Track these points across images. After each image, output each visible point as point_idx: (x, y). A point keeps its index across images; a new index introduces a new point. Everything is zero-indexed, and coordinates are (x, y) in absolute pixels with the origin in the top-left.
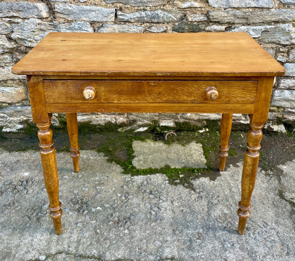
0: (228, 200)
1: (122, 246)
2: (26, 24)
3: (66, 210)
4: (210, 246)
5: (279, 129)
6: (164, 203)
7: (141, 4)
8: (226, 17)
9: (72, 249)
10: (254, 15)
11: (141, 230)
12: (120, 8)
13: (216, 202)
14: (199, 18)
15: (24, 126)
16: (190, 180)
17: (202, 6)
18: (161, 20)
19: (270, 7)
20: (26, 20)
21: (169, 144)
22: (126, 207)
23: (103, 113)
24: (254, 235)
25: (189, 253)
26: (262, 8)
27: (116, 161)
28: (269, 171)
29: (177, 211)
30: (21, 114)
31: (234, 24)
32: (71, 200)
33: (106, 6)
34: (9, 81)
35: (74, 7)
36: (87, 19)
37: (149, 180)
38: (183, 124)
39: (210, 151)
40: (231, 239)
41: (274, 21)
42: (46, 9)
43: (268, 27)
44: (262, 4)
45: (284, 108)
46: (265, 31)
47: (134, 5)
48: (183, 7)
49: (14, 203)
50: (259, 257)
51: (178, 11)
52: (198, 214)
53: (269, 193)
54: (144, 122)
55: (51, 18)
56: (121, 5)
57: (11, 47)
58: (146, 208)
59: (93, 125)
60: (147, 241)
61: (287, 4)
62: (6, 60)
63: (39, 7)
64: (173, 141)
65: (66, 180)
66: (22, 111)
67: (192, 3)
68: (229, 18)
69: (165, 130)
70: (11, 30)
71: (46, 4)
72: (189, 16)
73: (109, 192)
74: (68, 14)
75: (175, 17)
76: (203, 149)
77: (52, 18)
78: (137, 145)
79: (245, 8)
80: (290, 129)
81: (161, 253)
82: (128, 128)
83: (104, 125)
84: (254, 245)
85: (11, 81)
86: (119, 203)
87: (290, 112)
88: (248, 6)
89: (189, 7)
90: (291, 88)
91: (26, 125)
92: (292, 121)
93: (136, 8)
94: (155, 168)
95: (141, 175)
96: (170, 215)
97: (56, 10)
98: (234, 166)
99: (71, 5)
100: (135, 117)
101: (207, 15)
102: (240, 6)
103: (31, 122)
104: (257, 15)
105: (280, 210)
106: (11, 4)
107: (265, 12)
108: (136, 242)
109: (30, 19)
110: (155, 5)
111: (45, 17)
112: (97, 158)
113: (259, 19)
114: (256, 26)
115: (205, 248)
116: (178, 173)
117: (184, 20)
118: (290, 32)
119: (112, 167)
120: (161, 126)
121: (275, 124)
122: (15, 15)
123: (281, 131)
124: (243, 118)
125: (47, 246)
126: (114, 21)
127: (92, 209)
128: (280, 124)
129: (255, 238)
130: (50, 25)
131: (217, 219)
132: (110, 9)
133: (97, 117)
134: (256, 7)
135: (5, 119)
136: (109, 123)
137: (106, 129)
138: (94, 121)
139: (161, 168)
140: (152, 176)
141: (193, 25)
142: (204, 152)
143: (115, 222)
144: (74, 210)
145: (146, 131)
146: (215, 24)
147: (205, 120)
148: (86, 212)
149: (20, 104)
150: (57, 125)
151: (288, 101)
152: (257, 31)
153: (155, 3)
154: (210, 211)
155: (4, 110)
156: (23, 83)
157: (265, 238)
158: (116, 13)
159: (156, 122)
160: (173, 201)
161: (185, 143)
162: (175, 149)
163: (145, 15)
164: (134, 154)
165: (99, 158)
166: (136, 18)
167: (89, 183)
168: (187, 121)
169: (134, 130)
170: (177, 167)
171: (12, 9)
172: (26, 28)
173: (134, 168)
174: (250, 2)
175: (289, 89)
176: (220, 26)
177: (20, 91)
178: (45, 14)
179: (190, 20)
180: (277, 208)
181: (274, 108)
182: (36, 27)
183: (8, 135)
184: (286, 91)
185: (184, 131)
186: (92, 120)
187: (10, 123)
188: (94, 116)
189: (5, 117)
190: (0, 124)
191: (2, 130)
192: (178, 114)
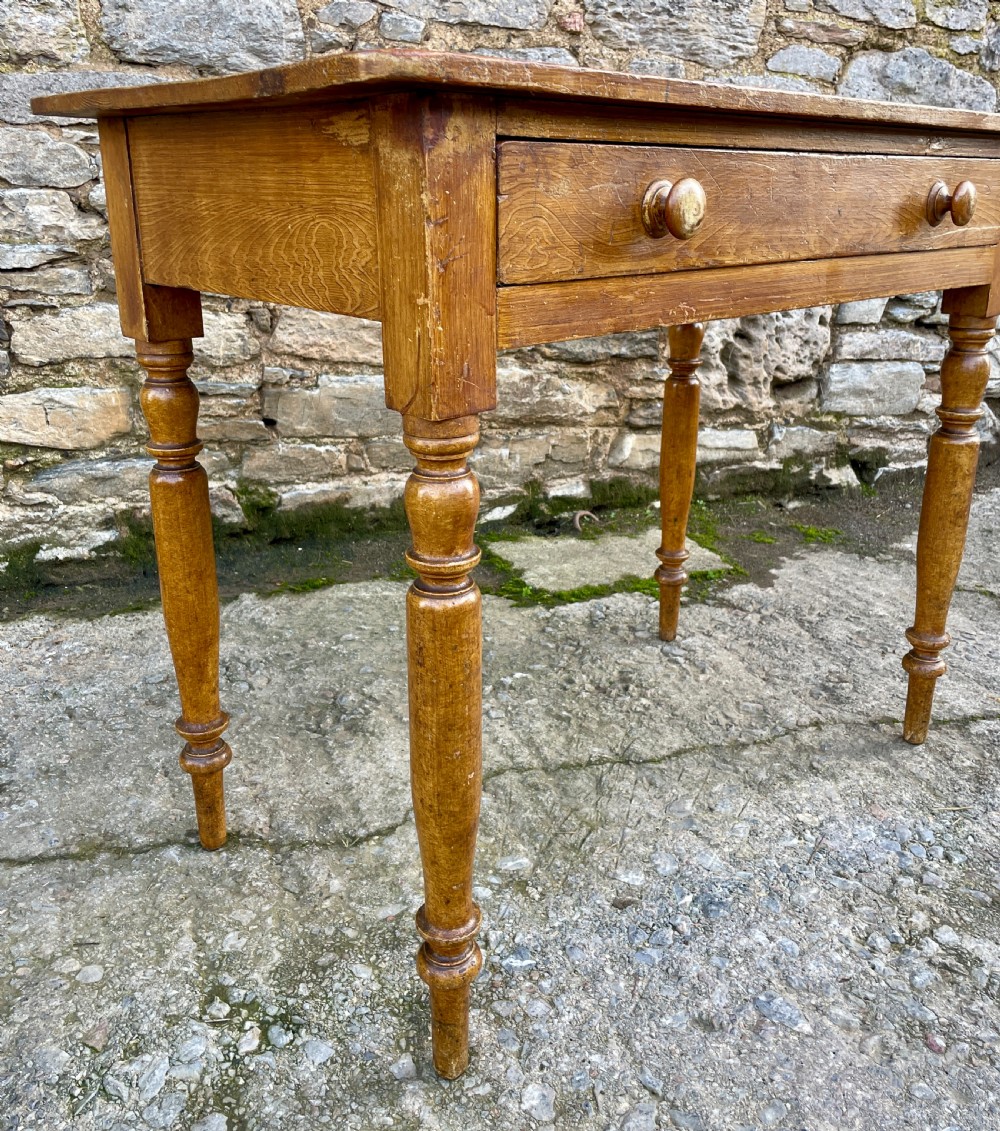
5: (843, 478)
15: (119, 533)
21: (594, 539)
23: (384, 468)
30: (108, 489)
34: (71, 364)
38: (611, 485)
45: (851, 416)
54: (503, 488)
57: (85, 234)
59: (354, 511)
62: (64, 283)
66: (113, 478)
69: (562, 511)
70: (90, 171)
78: (506, 550)
80: (866, 477)
83: (388, 506)
85: (77, 367)
87: (865, 427)
90: (867, 357)
91: (126, 528)
103: (145, 516)
120: (552, 497)
121: (832, 467)
123: (847, 482)
124: (760, 453)
128: (844, 465)
133: (366, 483)
135: (50, 511)
137: (394, 519)
138: (357, 494)
145: (512, 516)
149: (103, 454)
150: (236, 520)
151: (860, 395)
155: (48, 479)
156: (122, 371)
159: (534, 485)
164: (516, 566)
168: (622, 474)
169: (478, 516)
175: (862, 359)
177: (109, 400)
181: (828, 419)
183: (58, 575)
184: (856, 367)
185: (613, 507)
186: (351, 492)
187: (67, 528)
188: (356, 481)
189: (50, 505)
190: (30, 535)
191: (38, 556)
192: (598, 455)
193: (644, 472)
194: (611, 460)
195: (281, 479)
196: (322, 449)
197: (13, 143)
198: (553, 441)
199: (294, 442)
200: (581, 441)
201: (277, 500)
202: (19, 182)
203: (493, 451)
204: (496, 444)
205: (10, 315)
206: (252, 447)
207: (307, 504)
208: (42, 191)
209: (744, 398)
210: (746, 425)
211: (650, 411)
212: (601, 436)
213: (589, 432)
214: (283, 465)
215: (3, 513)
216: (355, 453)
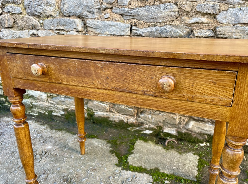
7: (152, 20)
8: (234, 33)
12: (134, 24)
14: (205, 33)
15: (65, 113)
17: (209, 21)
18: (169, 35)
20: (68, 32)
21: (168, 149)
23: (119, 113)
27: (116, 154)
30: (64, 104)
32: (64, 177)
33: (124, 22)
35: (100, 22)
36: (109, 32)
37: (135, 177)
38: (185, 134)
39: (206, 166)
47: (146, 21)
48: (190, 23)
51: (185, 27)
54: (150, 125)
55: (85, 32)
56: (136, 21)
59: (110, 121)
63: (76, 22)
64: (172, 148)
66: (64, 102)
67: (199, 18)
68: (237, 34)
69: (168, 137)
71: (82, 20)
72: (196, 31)
73: (96, 178)
74: (96, 29)
75: (182, 32)
76: (199, 161)
78: (139, 144)
82: (136, 129)
83: (118, 122)
89: (196, 22)
91: (66, 112)
93: (148, 24)
94: (145, 168)
95: (130, 170)
97: (88, 25)
99: (98, 20)
100: (142, 120)
101: (214, 31)
103: (70, 111)
106: (59, 20)
109: (70, 32)
110: (164, 21)
111: (80, 30)
116: (165, 179)
117: (191, 36)
119: (111, 158)
120: (165, 132)
122: (61, 28)
126: (129, 35)
132: (126, 24)
133: (113, 115)
136: (122, 121)
137: (119, 125)
139: (151, 169)
140: (140, 175)
142: (198, 164)
145: (151, 134)
147: (207, 134)
150: (86, 116)
153: (165, 18)
155: (54, 99)
158: (131, 28)
159: (160, 128)
161: (182, 152)
162: (171, 155)
163: (155, 30)
164: (133, 151)
165: (105, 148)
166: (147, 32)
167: (85, 166)
168: (189, 132)
169: (142, 131)
170: (166, 172)
171: (60, 24)
173: (128, 163)
178: (80, 28)
179: (196, 35)
185: (185, 141)
186: (110, 116)
187: (57, 109)
188: (111, 114)
189: (54, 104)
190: (51, 109)
191: (52, 113)
192: (181, 124)
193: (198, 133)
194: (185, 127)
195: (95, 109)
196: (103, 105)
197: (46, 34)
198: (165, 117)
199: (98, 102)
200: (174, 119)
201: (94, 114)
203: (146, 115)
204: (148, 113)
206: (89, 101)
207: (100, 116)
212: (182, 119)
213: (178, 117)
214: (95, 107)
215: (47, 104)
216: (112, 107)
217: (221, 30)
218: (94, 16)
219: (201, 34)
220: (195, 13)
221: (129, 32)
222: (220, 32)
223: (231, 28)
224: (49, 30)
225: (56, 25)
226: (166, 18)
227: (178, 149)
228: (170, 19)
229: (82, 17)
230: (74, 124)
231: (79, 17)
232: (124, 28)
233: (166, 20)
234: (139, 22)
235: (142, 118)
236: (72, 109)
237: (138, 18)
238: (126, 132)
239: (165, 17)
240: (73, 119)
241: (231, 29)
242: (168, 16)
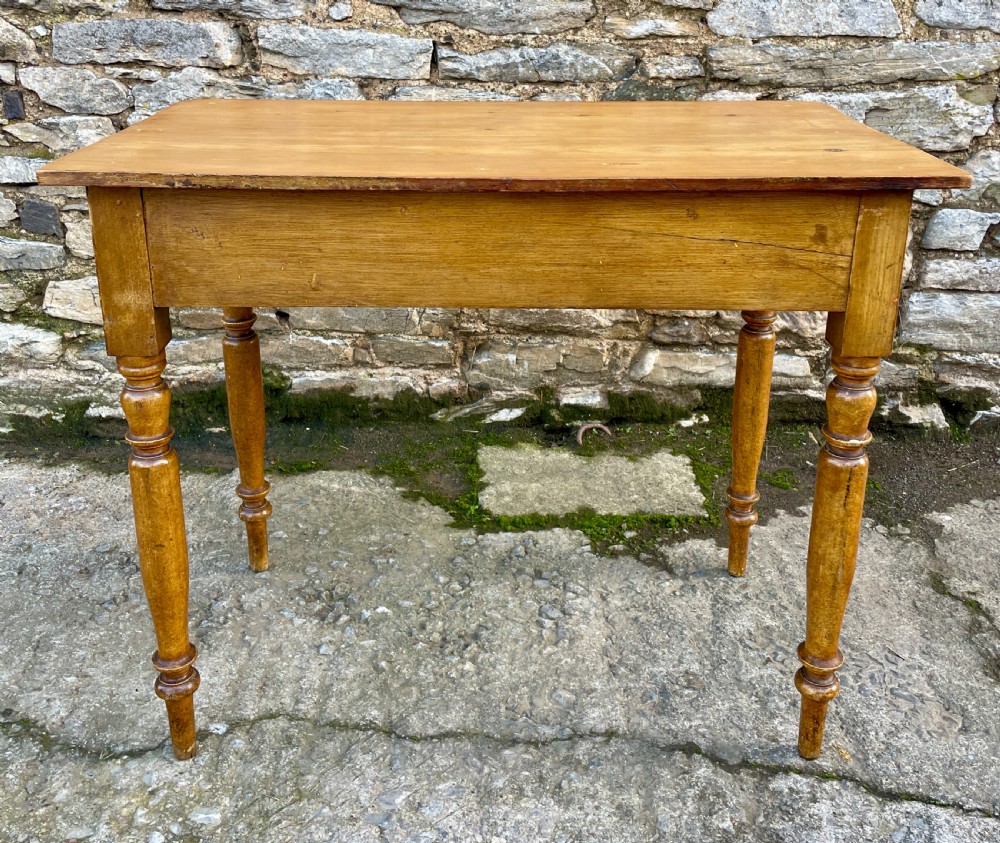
0: (775, 596)
1: (457, 701)
2: (171, 85)
3: (286, 613)
4: (723, 705)
5: (926, 417)
6: (578, 601)
7: (507, 27)
8: (758, 64)
9: (308, 707)
10: (842, 58)
11: (511, 664)
12: (446, 39)
13: (738, 598)
14: (678, 68)
16: (657, 546)
17: (687, 31)
18: (567, 74)
19: (890, 35)
20: (173, 73)
21: (590, 456)
22: (464, 607)
23: (390, 363)
24: (857, 682)
25: (659, 722)
26: (867, 38)
27: (429, 498)
28: (899, 526)
29: (621, 620)
31: (781, 86)
32: (299, 591)
33: (406, 32)
35: (313, 35)
36: (351, 69)
37: (531, 543)
38: (631, 399)
39: (717, 476)
40: (787, 689)
41: (901, 79)
42: (230, 41)
43: (886, 95)
44: (865, 25)
45: (939, 351)
46: (877, 109)
47: (487, 30)
48: (633, 35)
49: (126, 597)
50: (877, 734)
51: (617, 47)
52: (684, 629)
53: (900, 581)
54: (511, 391)
55: (247, 68)
56: (450, 28)
58: (525, 610)
59: (359, 400)
60: (533, 690)
61: (939, 27)
63: (211, 34)
64: (602, 448)
65: (279, 543)
67: (660, 21)
68: (768, 68)
69: (575, 420)
70: (128, 101)
71: (233, 25)
72: (649, 61)
73: (411, 571)
74: (296, 57)
75: (609, 66)
76: (694, 469)
77: (250, 68)
78: (490, 457)
79: (814, 37)
80: (960, 419)
81: (575, 721)
82: (463, 412)
83: (391, 399)
84: (859, 705)
86: (442, 598)
87: (958, 364)
88: (824, 31)
89: (651, 35)
90: (960, 288)
92: (965, 392)
93: (494, 38)
94: (548, 515)
95: (506, 531)
96: (600, 629)
97: (261, 42)
98: (790, 513)
99: (305, 27)
100: (483, 376)
101: (703, 58)
102: (801, 32)
104: (852, 58)
105: (937, 621)
106: (133, 26)
107: (876, 49)
108: (497, 691)
109: (184, 71)
110: (549, 29)
111: (228, 64)
112: (371, 489)
113: (857, 71)
114: (848, 92)
115: (708, 710)
116: (620, 527)
117: (636, 76)
118: (952, 112)
119: (419, 511)
120: (565, 405)
121: (913, 403)
122: (142, 56)
123: (932, 423)
124: (814, 382)
125: (230, 698)
126: (428, 77)
127: (364, 611)
128: (929, 402)
129: (861, 689)
130: (242, 88)
131: (741, 641)
132: (418, 41)
133: (371, 375)
134: (847, 36)
135: (97, 376)
136: (408, 393)
137: (398, 411)
138: (361, 385)
139: (567, 514)
140: (542, 536)
141: (661, 89)
142: (697, 477)
143: (432, 644)
144: (308, 614)
145: (518, 419)
146: (726, 87)
147: (698, 387)
148: (344, 618)
151: (951, 329)
152: (852, 108)
153: (550, 21)
154: (721, 620)
155: (96, 350)
157: (892, 690)
158: (435, 52)
159: (547, 392)
160: (608, 594)
161: (637, 455)
162: (606, 467)
163: (520, 59)
164: (484, 479)
165: (378, 490)
166: (494, 66)
167: (350, 549)
168: (644, 389)
169: (483, 416)
170: (615, 513)
171: (134, 41)
172: (173, 95)
173: (487, 513)
174: (830, 20)
175: (953, 289)
176: (741, 94)
178: (227, 56)
179: (653, 73)
180: (926, 616)
181: (908, 351)
182: (201, 94)
183: (102, 429)
184: (944, 297)
185: (635, 421)
186: (356, 382)
187: (111, 392)
188: (362, 373)
189: (97, 372)
190: (82, 395)
191: (87, 412)
192: (617, 367)
193: (670, 388)
194: (633, 374)
195: (293, 365)
196: (328, 342)
197: (67, 80)
198: (564, 351)
199: (304, 334)
200: (595, 353)
201: (289, 383)
202: (72, 111)
203: (499, 356)
204: (503, 349)
205: (65, 217)
206: (267, 336)
207: (315, 389)
208: (89, 118)
209: (795, 322)
210: (797, 351)
211: (677, 328)
212: (620, 349)
213: (606, 344)
214: (294, 354)
215: (61, 375)
216: (362, 347)
217: (722, 57)
218: (290, 11)
219: (668, 71)
220: (644, 7)
221: (428, 67)
222: (719, 62)
223: (750, 50)
224: (81, 64)
225: (115, 46)
226: (556, 21)
227: (619, 447)
228: (569, 22)
229: (234, 15)
230: (199, 439)
231: (221, 15)
232: (411, 54)
233: (556, 25)
234: (461, 31)
235: (484, 368)
236: (188, 380)
237: (458, 18)
238: (427, 429)
239: (552, 18)
240: (192, 420)
241: (750, 55)
242: (562, 13)
